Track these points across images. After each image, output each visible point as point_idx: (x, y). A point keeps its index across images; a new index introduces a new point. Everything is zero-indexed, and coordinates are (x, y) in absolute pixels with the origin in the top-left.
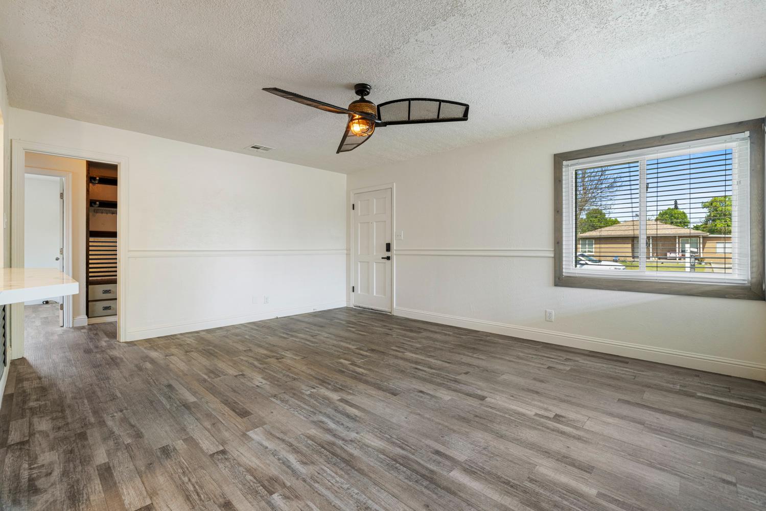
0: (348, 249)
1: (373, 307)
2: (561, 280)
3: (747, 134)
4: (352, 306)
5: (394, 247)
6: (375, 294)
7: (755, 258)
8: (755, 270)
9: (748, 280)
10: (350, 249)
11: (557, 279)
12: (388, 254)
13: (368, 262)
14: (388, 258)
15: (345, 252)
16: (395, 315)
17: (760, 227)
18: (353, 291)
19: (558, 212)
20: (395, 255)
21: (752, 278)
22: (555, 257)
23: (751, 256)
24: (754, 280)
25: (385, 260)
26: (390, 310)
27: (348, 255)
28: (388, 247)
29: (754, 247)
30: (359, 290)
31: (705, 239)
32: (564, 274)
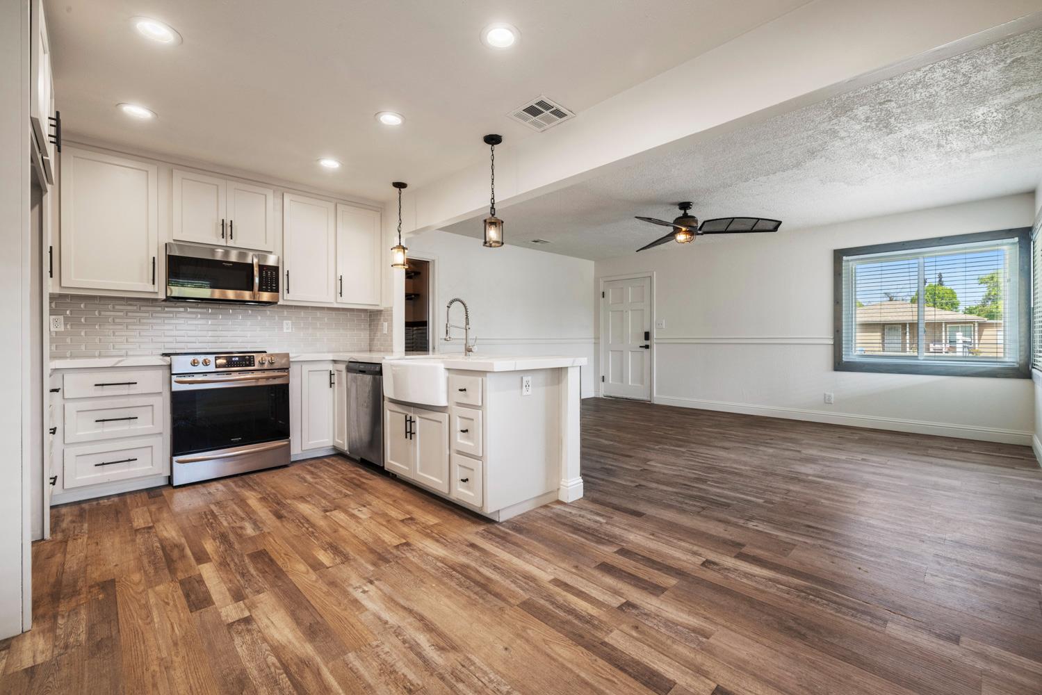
0: (597, 338)
1: (628, 397)
2: (840, 365)
3: (1016, 239)
4: (601, 396)
5: (655, 335)
6: (630, 383)
7: (1023, 344)
8: (1022, 353)
9: (1018, 363)
10: (599, 338)
11: (837, 364)
12: (648, 343)
13: (622, 351)
14: (647, 347)
15: (593, 340)
16: (655, 403)
17: (1027, 317)
18: (603, 381)
19: (838, 303)
20: (656, 343)
21: (1020, 360)
22: (834, 344)
23: (1020, 342)
24: (1022, 362)
25: (644, 349)
26: (649, 399)
27: (597, 344)
28: (647, 336)
29: (1022, 334)
30: (610, 379)
31: (982, 325)
32: (844, 359)
